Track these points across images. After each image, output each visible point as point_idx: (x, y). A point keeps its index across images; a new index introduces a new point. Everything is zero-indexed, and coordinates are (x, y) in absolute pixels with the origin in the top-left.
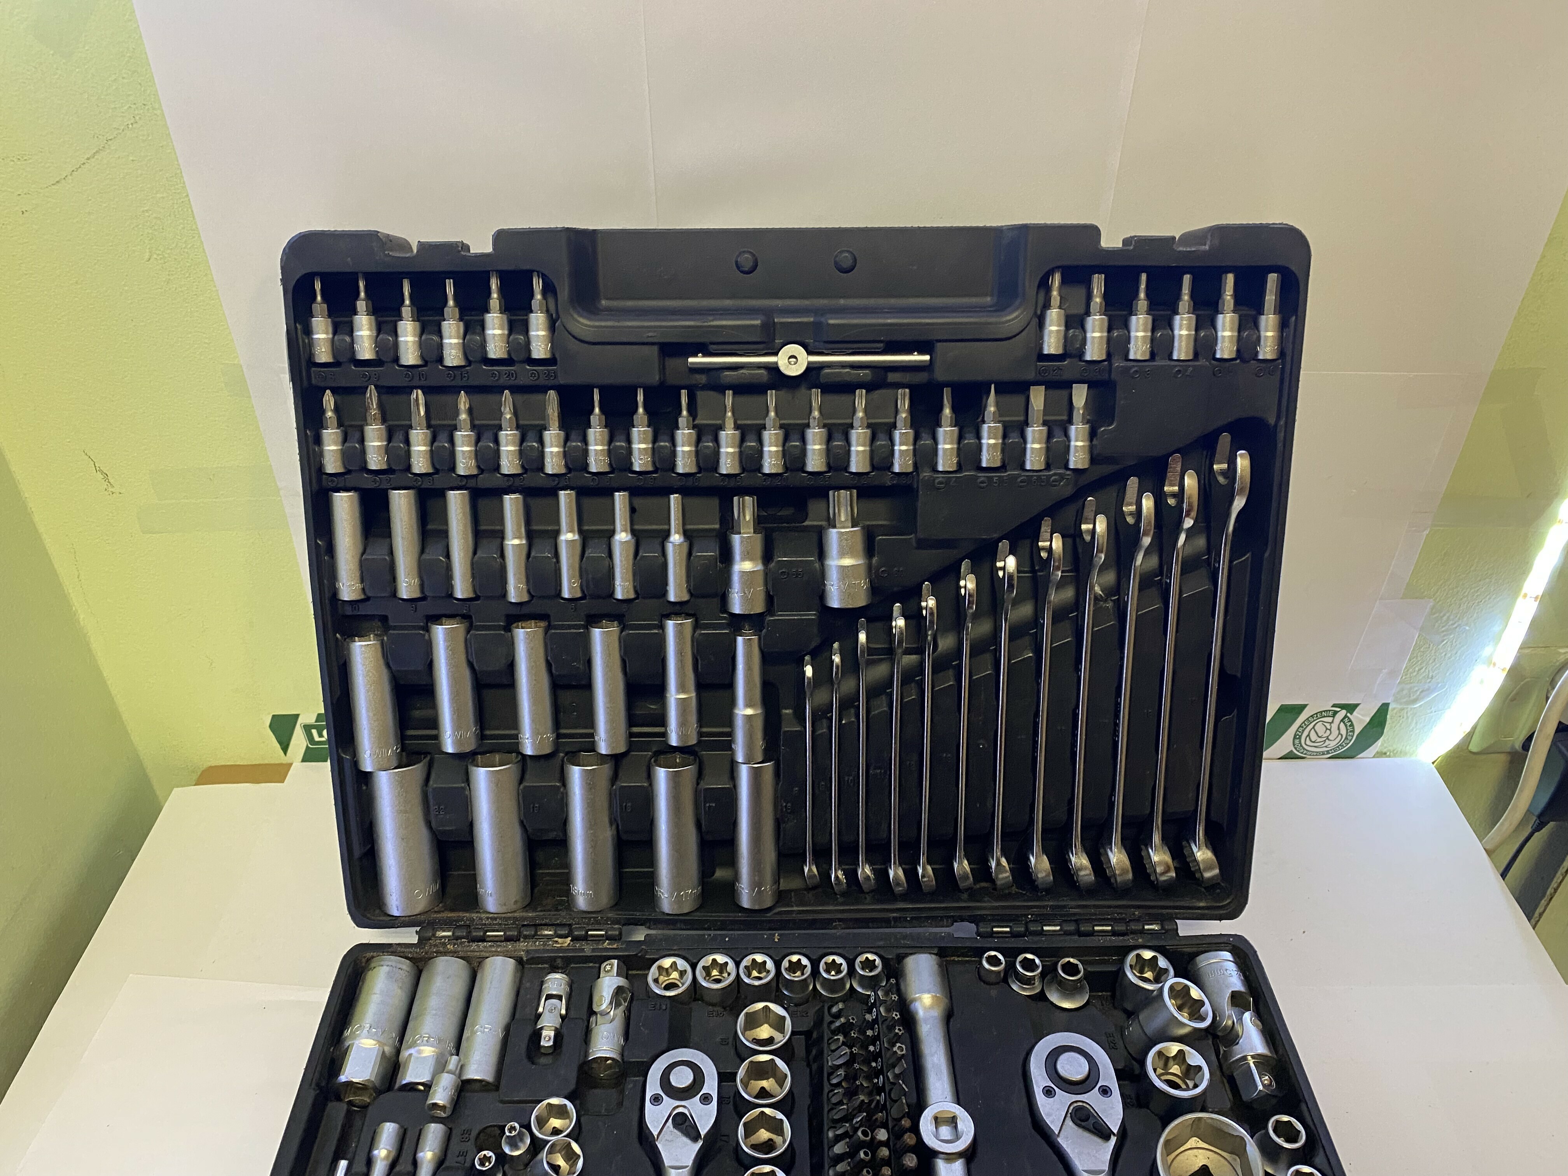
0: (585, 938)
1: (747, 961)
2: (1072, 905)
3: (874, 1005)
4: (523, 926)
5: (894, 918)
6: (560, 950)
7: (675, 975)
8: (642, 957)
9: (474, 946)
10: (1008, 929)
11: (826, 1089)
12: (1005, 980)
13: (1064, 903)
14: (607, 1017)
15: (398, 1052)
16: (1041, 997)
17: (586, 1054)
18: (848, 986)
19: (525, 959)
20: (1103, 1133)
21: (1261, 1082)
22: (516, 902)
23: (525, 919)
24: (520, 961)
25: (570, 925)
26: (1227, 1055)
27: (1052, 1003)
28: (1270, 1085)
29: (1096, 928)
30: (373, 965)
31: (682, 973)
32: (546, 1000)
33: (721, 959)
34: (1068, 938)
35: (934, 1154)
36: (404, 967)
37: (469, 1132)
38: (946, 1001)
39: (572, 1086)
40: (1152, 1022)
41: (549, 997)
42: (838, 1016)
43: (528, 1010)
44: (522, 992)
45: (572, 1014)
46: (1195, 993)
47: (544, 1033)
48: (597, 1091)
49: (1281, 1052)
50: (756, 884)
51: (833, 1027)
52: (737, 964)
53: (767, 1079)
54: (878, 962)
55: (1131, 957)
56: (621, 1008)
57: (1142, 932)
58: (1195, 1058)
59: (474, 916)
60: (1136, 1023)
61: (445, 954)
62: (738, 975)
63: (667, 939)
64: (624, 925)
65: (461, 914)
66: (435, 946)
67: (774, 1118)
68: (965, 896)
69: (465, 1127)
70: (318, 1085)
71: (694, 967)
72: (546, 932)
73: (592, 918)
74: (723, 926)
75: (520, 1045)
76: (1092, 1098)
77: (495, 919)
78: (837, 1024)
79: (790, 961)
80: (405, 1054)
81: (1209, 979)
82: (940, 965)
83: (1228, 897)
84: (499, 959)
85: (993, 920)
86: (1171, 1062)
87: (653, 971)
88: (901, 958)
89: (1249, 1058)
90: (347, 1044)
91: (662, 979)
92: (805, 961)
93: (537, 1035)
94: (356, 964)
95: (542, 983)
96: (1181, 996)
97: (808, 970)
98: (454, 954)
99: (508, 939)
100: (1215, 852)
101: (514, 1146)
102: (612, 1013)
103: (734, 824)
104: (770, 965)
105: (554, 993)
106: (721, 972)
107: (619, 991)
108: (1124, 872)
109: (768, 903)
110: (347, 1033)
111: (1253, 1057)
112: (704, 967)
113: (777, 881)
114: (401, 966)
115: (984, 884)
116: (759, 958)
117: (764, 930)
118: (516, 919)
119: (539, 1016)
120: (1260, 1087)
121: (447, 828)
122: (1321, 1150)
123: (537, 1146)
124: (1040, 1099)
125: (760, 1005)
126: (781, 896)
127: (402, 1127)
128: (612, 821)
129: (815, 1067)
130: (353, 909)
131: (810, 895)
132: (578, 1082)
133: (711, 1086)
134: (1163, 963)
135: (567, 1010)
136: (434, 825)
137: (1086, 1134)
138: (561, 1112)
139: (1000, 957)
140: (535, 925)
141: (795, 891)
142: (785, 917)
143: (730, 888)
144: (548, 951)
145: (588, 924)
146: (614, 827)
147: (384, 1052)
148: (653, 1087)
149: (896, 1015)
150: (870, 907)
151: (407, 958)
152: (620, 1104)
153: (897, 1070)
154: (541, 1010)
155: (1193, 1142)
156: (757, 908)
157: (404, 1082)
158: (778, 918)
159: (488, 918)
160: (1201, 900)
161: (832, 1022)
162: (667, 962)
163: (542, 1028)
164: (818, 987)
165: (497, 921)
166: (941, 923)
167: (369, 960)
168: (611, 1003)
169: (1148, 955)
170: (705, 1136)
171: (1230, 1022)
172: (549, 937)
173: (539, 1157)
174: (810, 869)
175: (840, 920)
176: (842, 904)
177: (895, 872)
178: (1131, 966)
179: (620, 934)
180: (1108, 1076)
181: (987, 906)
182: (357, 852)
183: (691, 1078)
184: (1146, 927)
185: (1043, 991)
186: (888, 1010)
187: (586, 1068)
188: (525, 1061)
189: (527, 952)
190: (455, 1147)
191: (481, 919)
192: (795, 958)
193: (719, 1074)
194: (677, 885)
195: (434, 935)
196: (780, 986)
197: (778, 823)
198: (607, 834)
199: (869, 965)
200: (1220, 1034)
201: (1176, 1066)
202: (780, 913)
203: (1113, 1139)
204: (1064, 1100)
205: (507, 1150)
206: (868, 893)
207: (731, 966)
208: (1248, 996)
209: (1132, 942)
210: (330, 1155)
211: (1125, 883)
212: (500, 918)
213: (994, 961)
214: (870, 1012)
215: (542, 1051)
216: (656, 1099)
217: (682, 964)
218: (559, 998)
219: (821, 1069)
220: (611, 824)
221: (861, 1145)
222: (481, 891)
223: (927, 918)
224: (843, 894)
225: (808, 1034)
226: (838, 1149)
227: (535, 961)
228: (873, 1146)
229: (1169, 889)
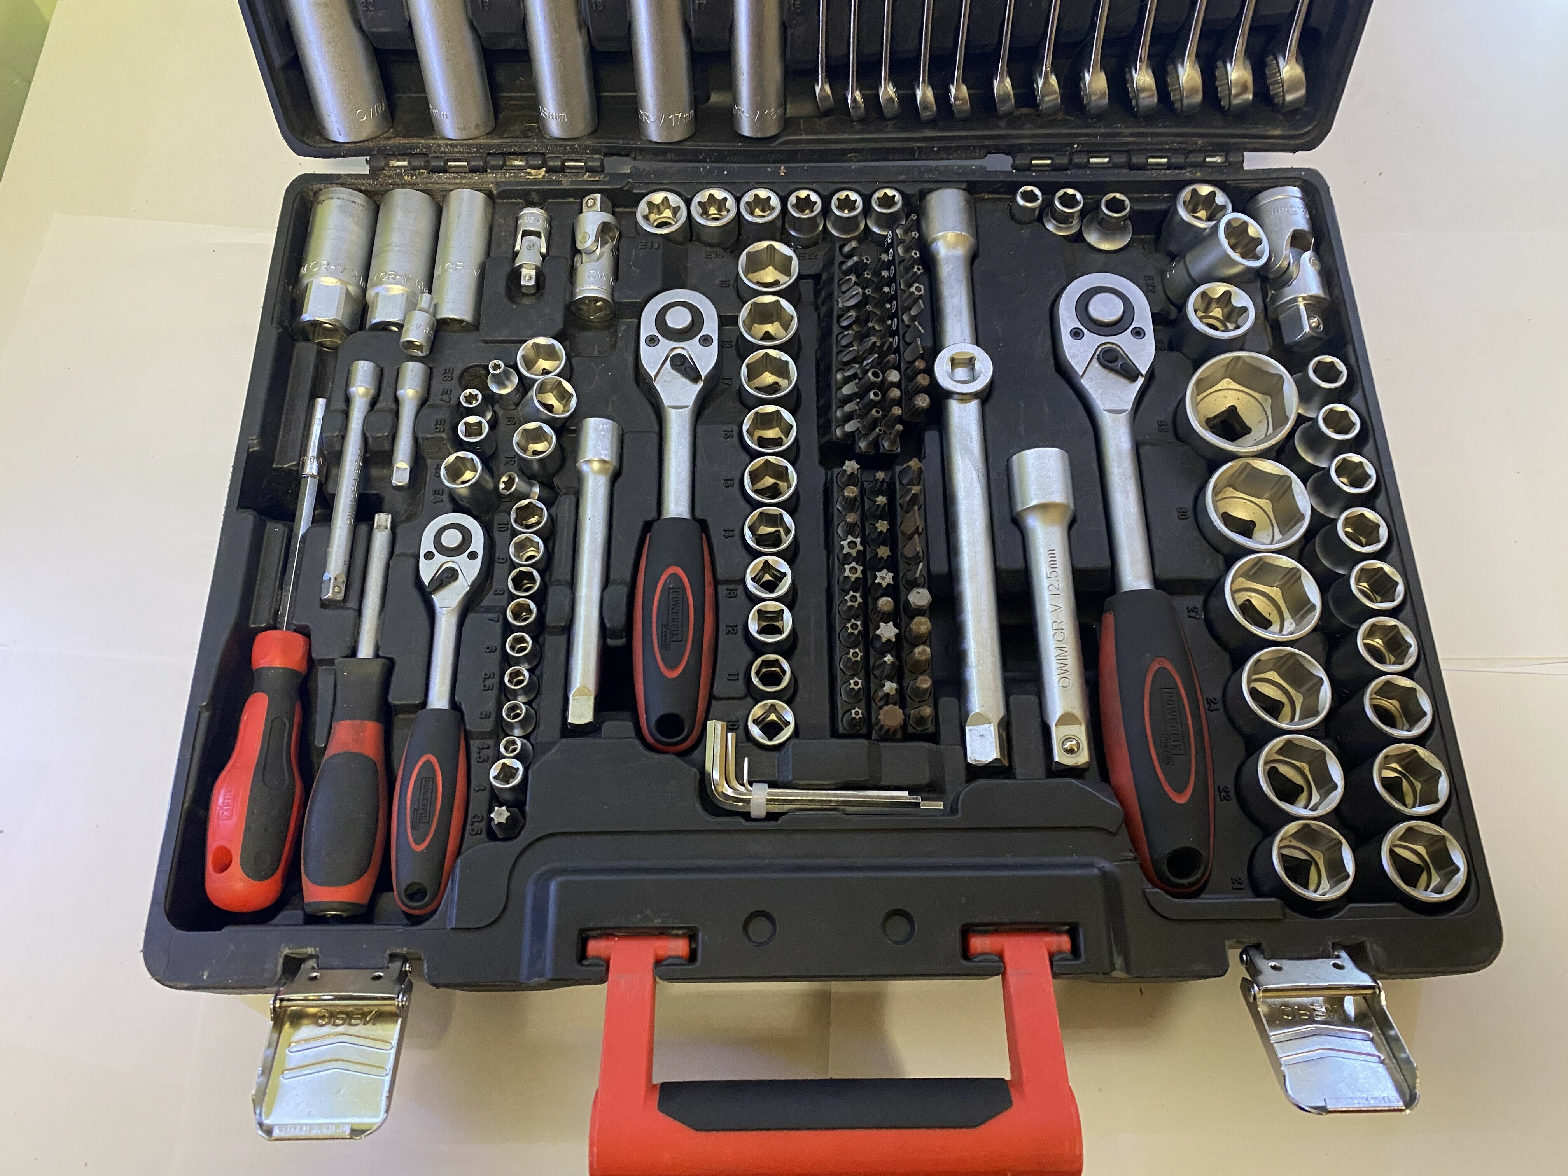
0: (562, 169)
1: (748, 198)
2: (1126, 132)
3: (891, 245)
4: (489, 154)
5: (919, 148)
6: (534, 182)
7: (667, 213)
8: (629, 191)
9: (435, 177)
10: (1049, 162)
11: (836, 330)
12: (1040, 219)
13: (1119, 131)
14: (593, 256)
15: (364, 291)
16: (1078, 237)
17: (573, 294)
18: (862, 226)
19: (495, 192)
20: (1130, 374)
21: (1309, 324)
22: (477, 127)
23: (490, 146)
24: (489, 195)
25: (543, 154)
26: (1274, 299)
27: (1089, 245)
28: (1318, 327)
29: (1151, 160)
30: (322, 198)
31: (676, 210)
32: (523, 237)
33: (719, 194)
34: (1116, 171)
35: (949, 394)
36: (358, 200)
37: (452, 371)
38: (972, 240)
39: (559, 325)
40: (1200, 263)
41: (526, 233)
42: (849, 256)
43: (503, 248)
44: (495, 229)
45: (553, 252)
46: (1254, 229)
47: (524, 271)
48: (589, 334)
49: (1336, 292)
50: (758, 105)
51: (844, 267)
52: (738, 200)
53: (772, 322)
54: (898, 197)
55: (1186, 194)
56: (608, 247)
57: (1203, 165)
58: (1241, 299)
59: (431, 142)
60: (1181, 265)
61: (404, 185)
62: (739, 212)
63: (656, 172)
64: (606, 155)
65: (415, 141)
66: (390, 177)
67: (780, 359)
68: (1003, 123)
69: (449, 366)
70: (280, 324)
71: (688, 203)
72: (517, 163)
73: (566, 146)
74: (720, 157)
75: (499, 285)
76: (1124, 341)
77: (456, 146)
78: (850, 263)
79: (798, 198)
80: (371, 293)
81: (1270, 217)
82: (968, 202)
83: (1309, 124)
84: (466, 191)
85: (1031, 151)
86: (1214, 305)
87: (643, 207)
88: (923, 195)
89: (1300, 300)
90: (305, 281)
91: (653, 217)
92: (814, 197)
93: (516, 274)
94: (302, 198)
95: (517, 219)
96: (1237, 234)
97: (818, 208)
98: (412, 186)
99: (473, 170)
100: (1306, 69)
101: (501, 384)
102: (598, 251)
103: (731, 28)
104: (775, 201)
105: (532, 229)
106: (720, 210)
107: (604, 228)
108: (1193, 91)
109: (772, 132)
110: (304, 270)
111: (1304, 299)
112: (700, 203)
113: (783, 105)
114: (353, 199)
115: (1025, 110)
116: (763, 193)
117: (768, 162)
118: (479, 146)
119: (516, 254)
120: (1307, 329)
121: (382, 30)
122: (1360, 392)
123: (525, 385)
124: (1066, 339)
125: (765, 244)
126: (788, 124)
127: (378, 365)
128: (582, 24)
129: (823, 310)
130: (288, 132)
131: (821, 123)
132: (566, 322)
133: (711, 327)
134: (1221, 198)
135: (548, 248)
136: (365, 28)
137: (1112, 375)
138: (550, 353)
139: (1037, 192)
140: (503, 154)
141: (805, 118)
142: (791, 147)
143: (729, 116)
144: (520, 183)
145: (564, 153)
146: (584, 31)
147: (348, 291)
148: (648, 327)
149: (915, 254)
150: (892, 135)
151: (360, 191)
152: (614, 347)
153: (913, 312)
154: (518, 247)
155: (1226, 383)
156: (759, 135)
157: (374, 321)
158: (784, 148)
159: (447, 145)
160: (1275, 128)
161: (843, 263)
162: (657, 198)
163: (521, 266)
164: (829, 227)
165: (458, 148)
166: (973, 155)
167: (316, 193)
168: (596, 240)
169: (1205, 190)
170: (706, 377)
171: (1285, 264)
172: (520, 169)
173: (529, 394)
174: (822, 89)
175: (855, 150)
176: (858, 132)
177: (924, 93)
178: (1184, 202)
179: (602, 165)
180: (1144, 318)
181: (1027, 133)
182: (278, 61)
183: (690, 319)
184: (1208, 159)
185: (1080, 233)
186: (908, 250)
187: (573, 309)
188: (505, 300)
189: (497, 184)
190: (438, 386)
191: (439, 146)
192: (803, 194)
193: (720, 317)
194: (665, 107)
195: (387, 165)
196: (787, 226)
197: (784, 28)
198: (578, 42)
199: (887, 201)
200: (1271, 276)
201: (1219, 309)
202: (786, 142)
203: (1141, 380)
204: (1092, 341)
205: (494, 389)
206: (889, 120)
207: (731, 202)
208: (1309, 236)
209: (1189, 177)
210: (306, 393)
211: (1192, 107)
212: (461, 145)
213: (1029, 197)
214: (887, 252)
215: (524, 291)
216: (652, 341)
217: (675, 200)
218: (538, 234)
219: (830, 311)
220: (580, 29)
221: (871, 386)
222: (434, 112)
223: (958, 148)
224: (861, 120)
225: (816, 278)
226: (846, 390)
227: (506, 194)
228: (884, 387)
229: (1242, 115)
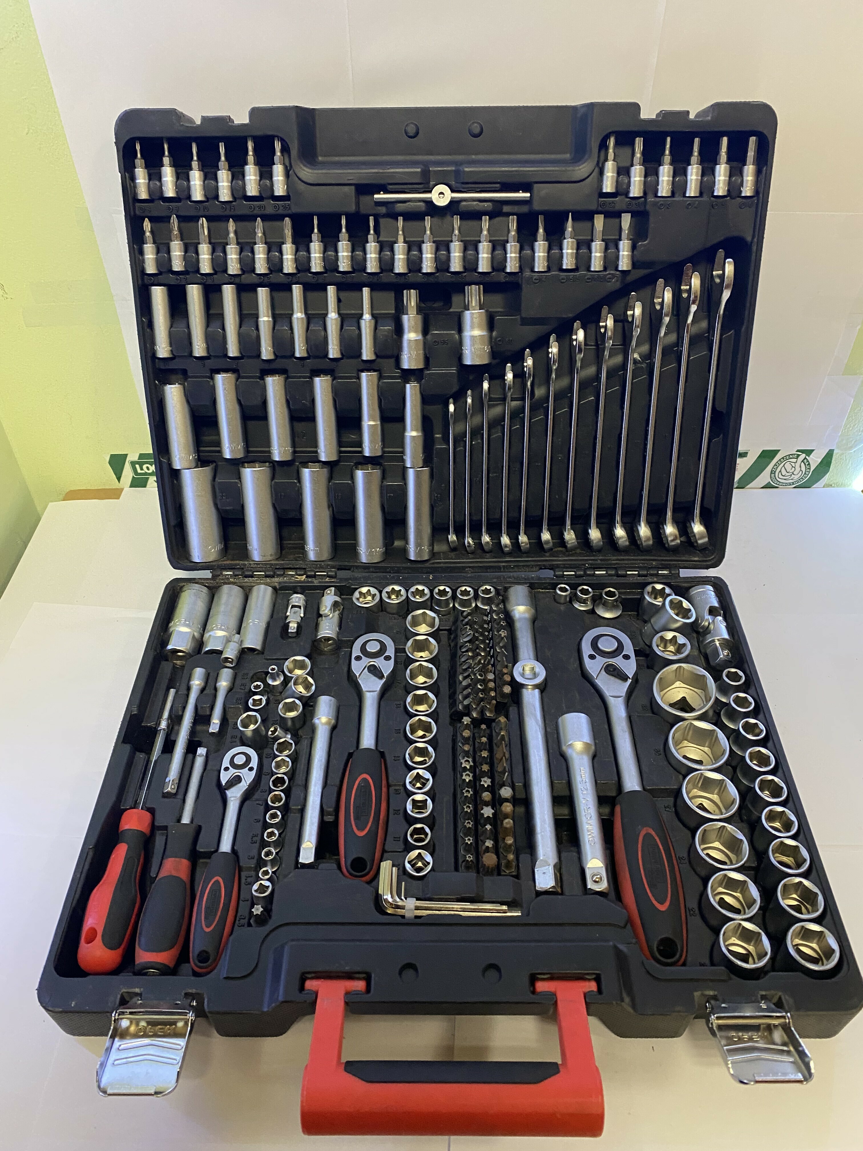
0: (315, 576)
1: (413, 589)
2: (614, 559)
3: (489, 613)
4: (276, 568)
5: (504, 566)
6: (300, 582)
7: (369, 598)
8: (349, 587)
9: (246, 580)
10: (573, 573)
11: (459, 653)
12: (571, 602)
13: (609, 558)
14: (328, 618)
15: (202, 636)
16: (592, 612)
17: (316, 636)
18: (474, 605)
19: (278, 587)
20: (623, 677)
21: (723, 654)
22: (271, 555)
23: (277, 564)
24: (274, 589)
25: (305, 569)
26: (703, 641)
27: (599, 615)
28: (728, 655)
29: (628, 573)
30: (184, 589)
31: (374, 596)
32: (292, 608)
33: (397, 588)
34: (610, 578)
35: (522, 686)
36: (204, 591)
37: (247, 674)
38: (533, 611)
39: (308, 651)
40: (658, 621)
41: (293, 606)
42: (466, 617)
43: (280, 614)
44: (277, 606)
45: (307, 616)
46: (686, 604)
47: (291, 625)
48: (323, 657)
49: (736, 637)
50: (418, 544)
51: (464, 622)
52: (407, 591)
53: (424, 651)
54: (492, 589)
55: (649, 588)
56: (337, 613)
57: (657, 575)
58: (681, 640)
59: (246, 563)
60: (649, 625)
61: (229, 583)
62: (407, 596)
63: (364, 577)
64: (338, 569)
65: (237, 562)
66: (222, 579)
67: (428, 667)
68: (547, 554)
69: (246, 671)
70: (155, 650)
71: (381, 592)
72: (291, 573)
73: (318, 565)
74: (398, 571)
75: (276, 632)
76: (618, 661)
77: (259, 564)
78: (466, 620)
79: (439, 590)
80: (206, 636)
81: (697, 600)
82: (530, 592)
83: (713, 554)
84: (262, 587)
85: (564, 568)
86: (668, 645)
87: (357, 594)
88: (506, 589)
89: (716, 641)
90: (171, 630)
91: (361, 600)
92: (448, 589)
93: (286, 626)
94: (174, 590)
95: (289, 600)
96: (677, 607)
97: (450, 594)
98: (234, 583)
99: (266, 576)
100: (707, 528)
101: (274, 679)
102: (331, 616)
103: (405, 508)
104: (427, 591)
105: (296, 604)
106: (397, 597)
107: (335, 604)
108: (648, 539)
109: (426, 557)
110: (171, 625)
111: (718, 640)
112: (387, 592)
113: (432, 544)
114: (201, 590)
115: (560, 549)
116: (420, 588)
117: (424, 573)
118: (272, 564)
119: (287, 617)
120: (722, 656)
121: (228, 508)
122: (753, 688)
123: (287, 680)
124: (587, 660)
125: (420, 612)
126: (433, 554)
127: (207, 671)
128: (330, 506)
129: (452, 644)
130: (171, 557)
131: (452, 554)
132: (311, 650)
133: (391, 651)
134: (668, 590)
135: (304, 614)
136: (219, 506)
137: (613, 678)
138: (301, 665)
139: (567, 587)
140: (284, 569)
141: (443, 553)
142: (436, 565)
143: (404, 551)
144: (291, 583)
145: (316, 568)
146: (331, 509)
147: (194, 635)
148: (356, 651)
149: (502, 616)
150: (489, 560)
151: (205, 586)
152: (337, 662)
153: (501, 645)
154: (288, 614)
155: (678, 684)
156: (419, 559)
157: (207, 649)
158: (433, 566)
159: (254, 564)
160: (695, 557)
161: (463, 620)
162: (364, 590)
163: (289, 622)
164: (457, 605)
165: (260, 566)
166: (532, 570)
167: (182, 587)
168: (331, 609)
169: (659, 587)
170: (387, 676)
171: (707, 624)
172: (292, 576)
173: (289, 685)
174: (452, 537)
175: (470, 567)
176: (471, 559)
177: (505, 540)
178: (648, 593)
179: (336, 574)
180: (629, 649)
181: (561, 560)
182: (173, 522)
183: (379, 648)
184: (660, 572)
185: (593, 609)
186: (497, 615)
187: (316, 643)
188: (280, 639)
189: (280, 583)
190: (238, 682)
191: (250, 564)
192: (442, 588)
193: (396, 649)
194: (369, 546)
195: (222, 574)
196: (433, 605)
197: (432, 508)
198: (326, 515)
199: (487, 592)
200: (701, 630)
201: (672, 647)
202: (433, 563)
203: (630, 681)
204: (601, 661)
205: (270, 682)
206: (487, 553)
207: (403, 592)
208: (719, 610)
209: (650, 580)
210: (164, 686)
211: (648, 546)
212: (262, 564)
213: (563, 590)
214: (487, 616)
215: (290, 634)
216: (358, 658)
217: (373, 591)
218: (300, 607)
219: (456, 645)
220: (329, 508)
221: (479, 681)
222: (249, 548)
223: (523, 566)
224: (473, 553)
225: (449, 631)
226: (464, 683)
227: (283, 588)
228: (485, 682)
229: (675, 550)
